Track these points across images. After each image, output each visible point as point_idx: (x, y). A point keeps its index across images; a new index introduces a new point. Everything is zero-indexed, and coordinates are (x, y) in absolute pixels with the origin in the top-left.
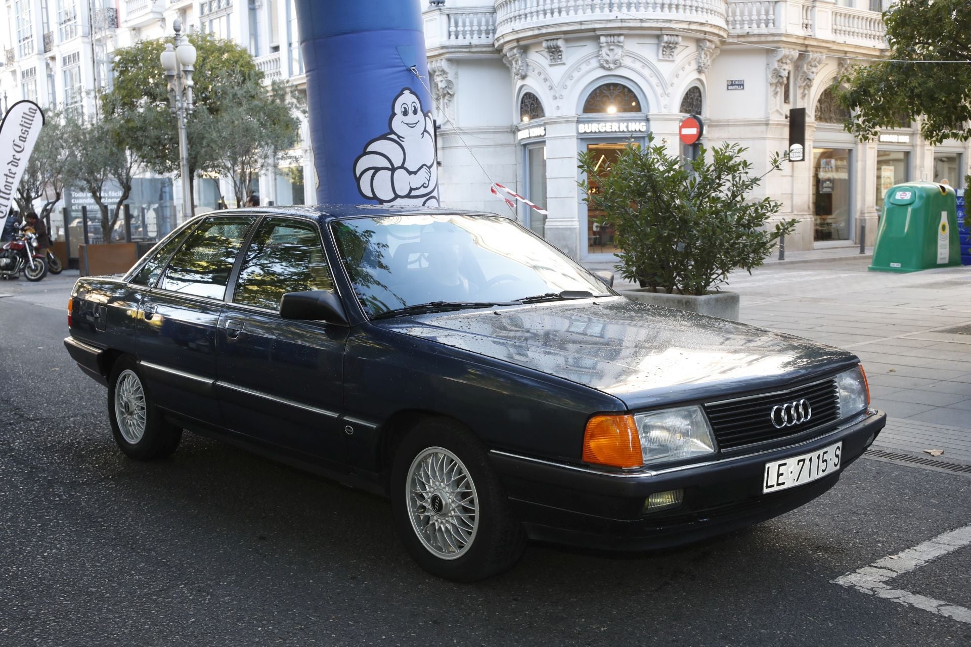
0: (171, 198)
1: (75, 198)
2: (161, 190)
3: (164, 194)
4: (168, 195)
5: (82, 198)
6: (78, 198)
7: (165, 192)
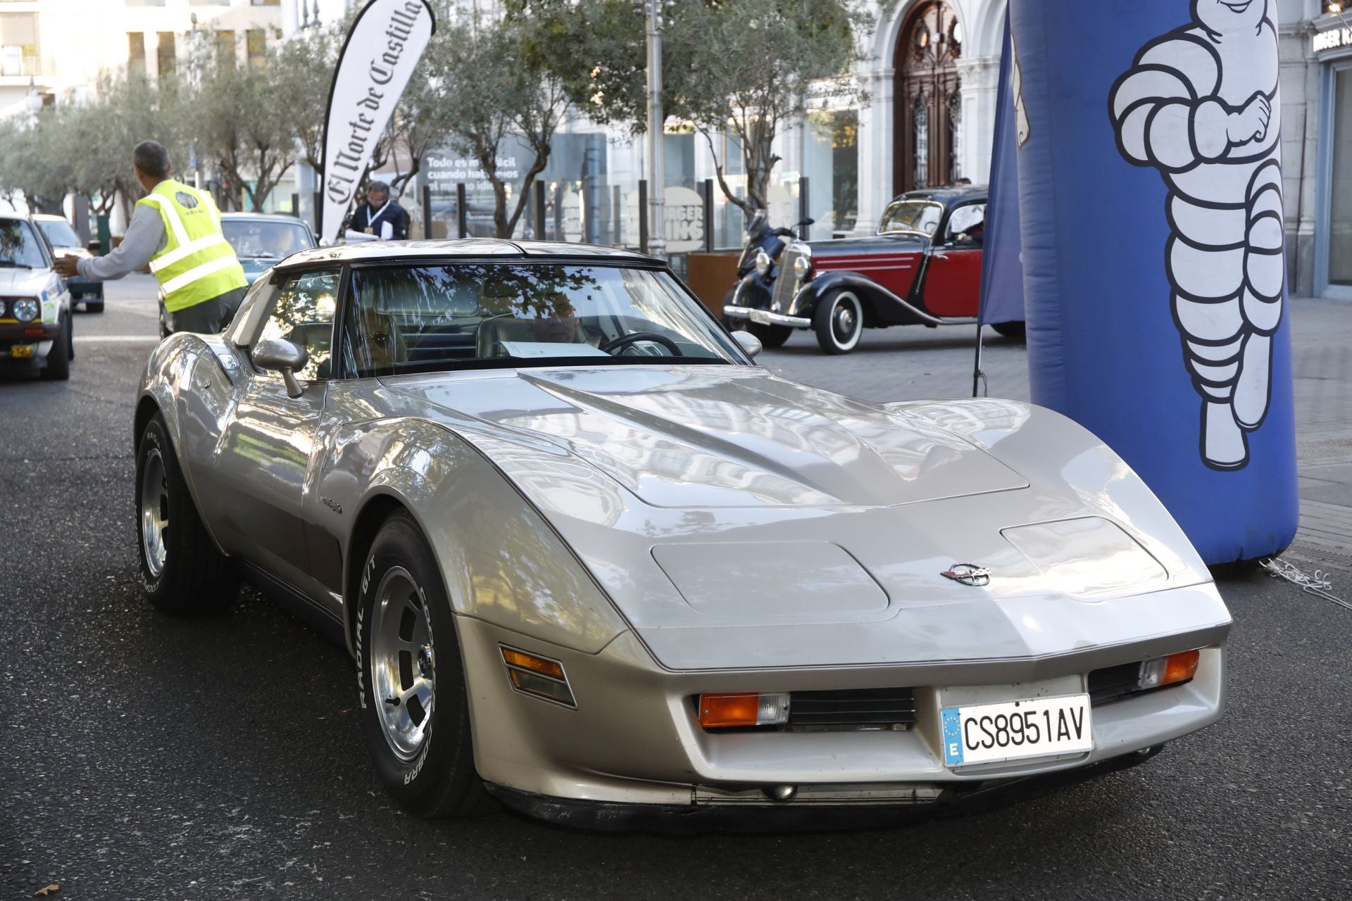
0: (603, 170)
1: (434, 169)
2: (586, 154)
3: (590, 164)
4: (597, 165)
5: (446, 169)
6: (439, 169)
7: (592, 160)
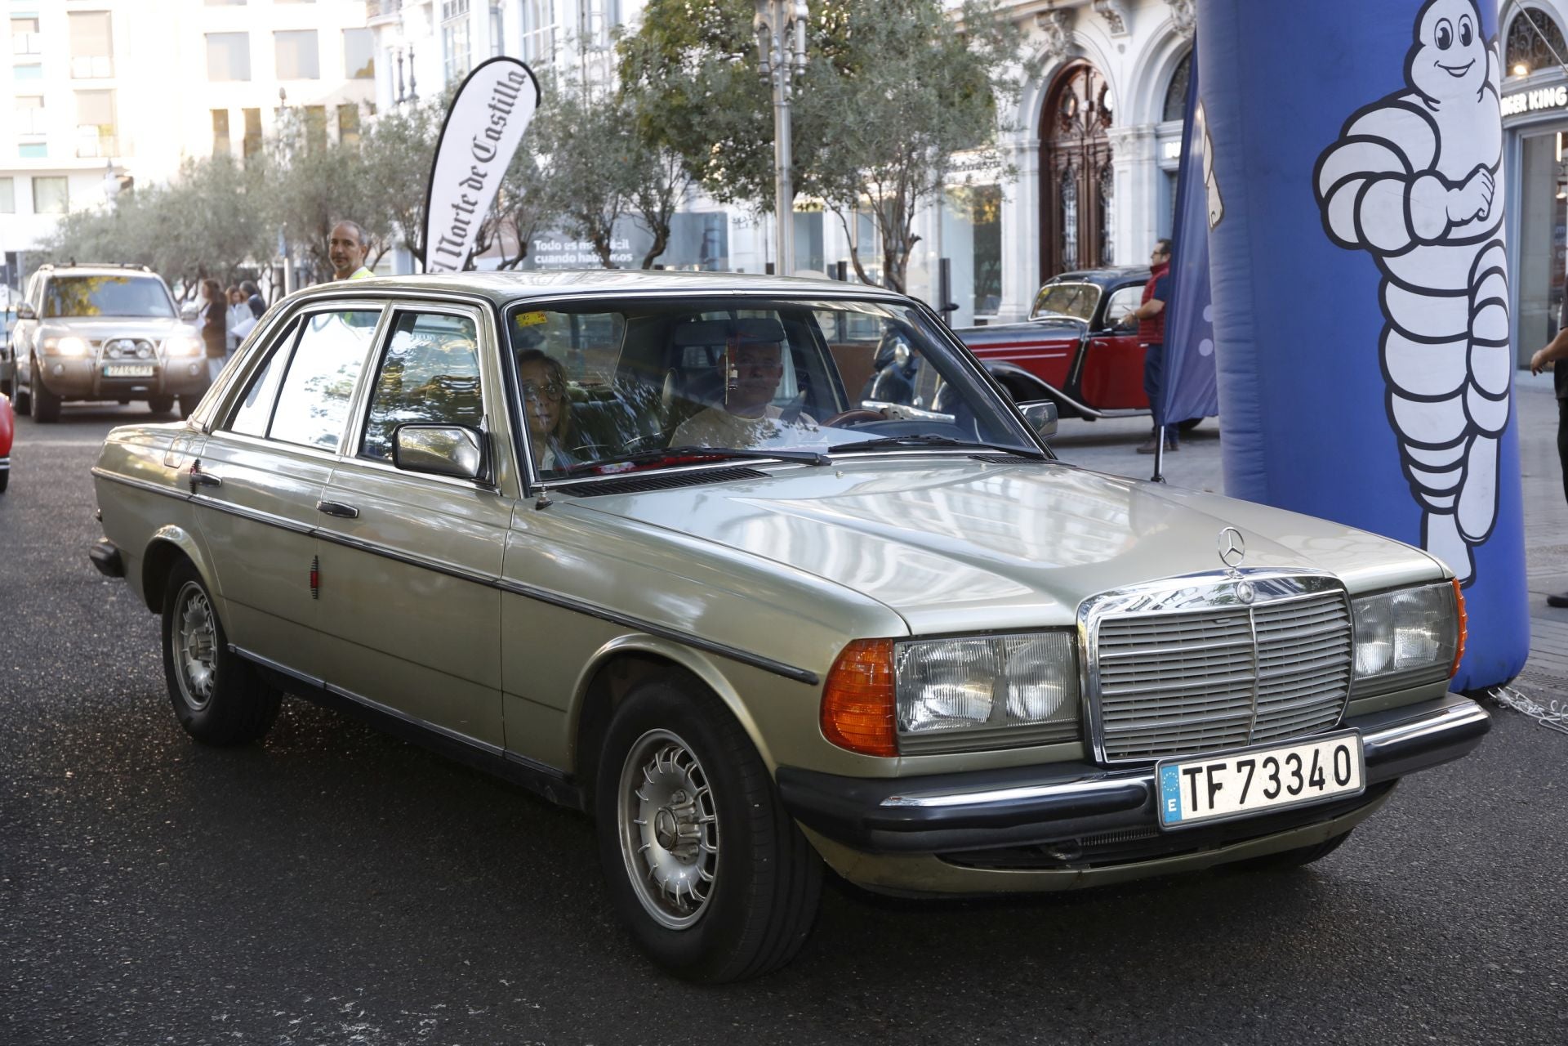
0: (724, 253)
1: (541, 253)
2: (705, 235)
3: (710, 245)
4: (717, 247)
5: (555, 253)
6: (547, 253)
7: (713, 241)
